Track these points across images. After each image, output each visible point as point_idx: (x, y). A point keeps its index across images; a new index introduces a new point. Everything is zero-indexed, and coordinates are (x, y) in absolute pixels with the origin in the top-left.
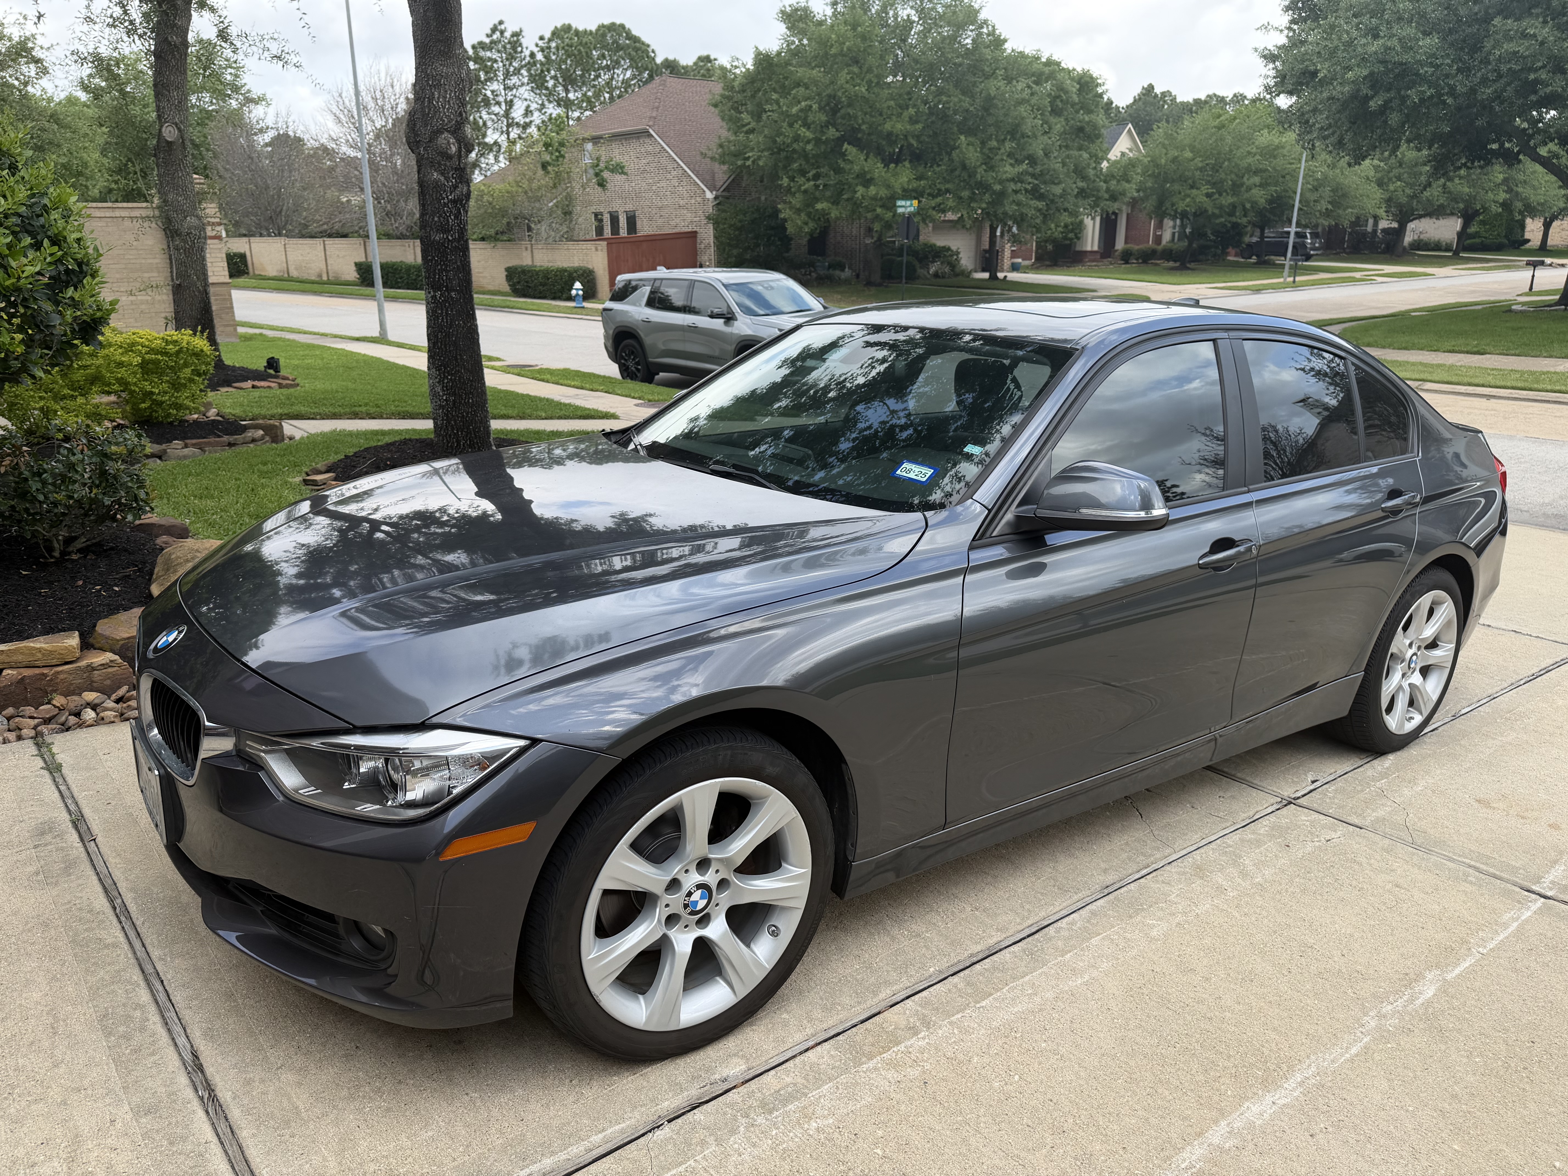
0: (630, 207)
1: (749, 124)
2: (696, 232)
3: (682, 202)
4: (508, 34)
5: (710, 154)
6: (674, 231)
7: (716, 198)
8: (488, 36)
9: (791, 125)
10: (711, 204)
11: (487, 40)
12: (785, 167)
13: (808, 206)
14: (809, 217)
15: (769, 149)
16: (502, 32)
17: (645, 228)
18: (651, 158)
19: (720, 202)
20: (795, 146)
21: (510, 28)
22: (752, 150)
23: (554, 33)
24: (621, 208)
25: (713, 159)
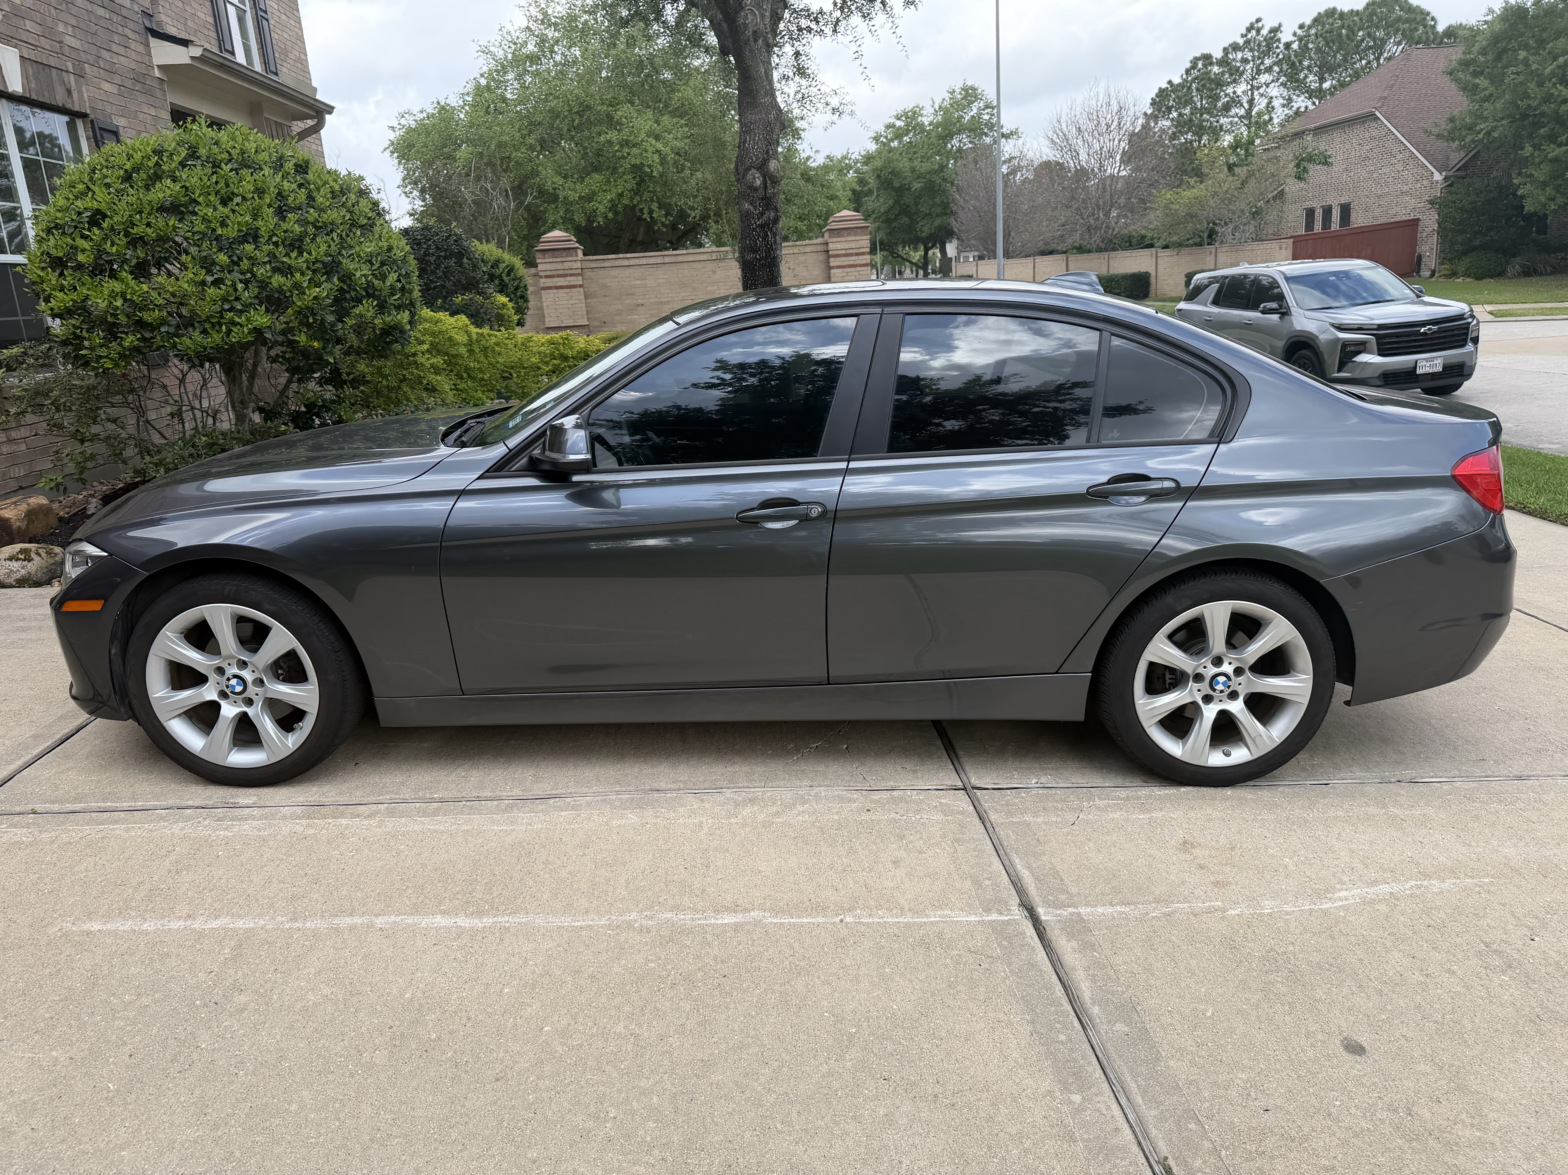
0: (1344, 200)
1: (1485, 89)
2: (1418, 220)
3: (1405, 188)
4: (1264, 32)
5: (1435, 131)
6: (1395, 220)
7: (1446, 179)
8: (1242, 36)
9: (1540, 85)
10: (1439, 187)
11: (1241, 41)
12: (1530, 136)
13: (1556, 178)
14: (1558, 191)
15: (1509, 116)
16: (1258, 31)
17: (1359, 219)
18: (1374, 143)
19: (1450, 184)
20: (1545, 108)
21: (1268, 24)
22: (1486, 119)
23: (1315, 20)
24: (1335, 201)
25: (1439, 136)
